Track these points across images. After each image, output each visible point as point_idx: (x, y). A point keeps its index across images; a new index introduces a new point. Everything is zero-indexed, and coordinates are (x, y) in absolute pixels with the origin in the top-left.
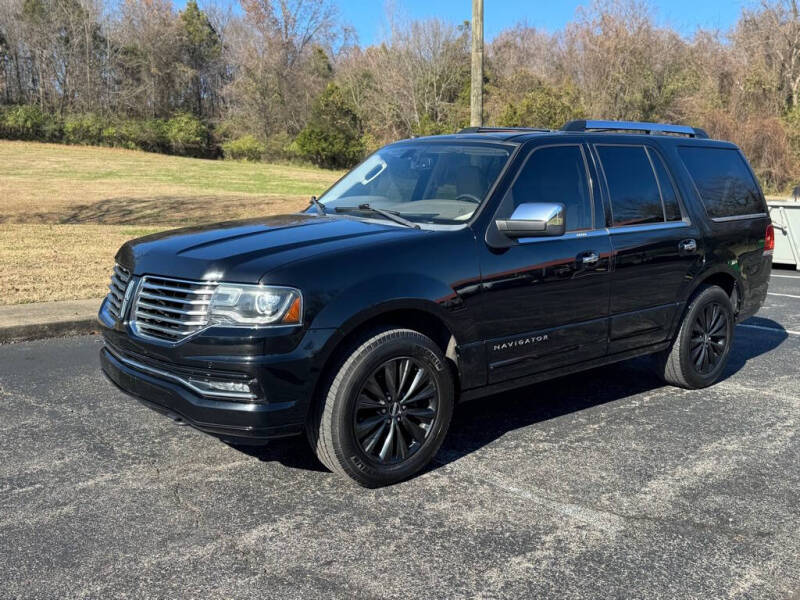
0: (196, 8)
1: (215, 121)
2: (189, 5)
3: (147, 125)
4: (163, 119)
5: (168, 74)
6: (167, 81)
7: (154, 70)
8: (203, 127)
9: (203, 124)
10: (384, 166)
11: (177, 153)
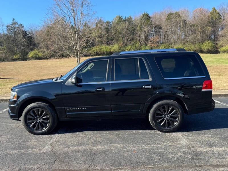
0: (215, 9)
1: (218, 42)
2: (213, 9)
3: (196, 45)
4: (201, 43)
5: (204, 30)
6: (204, 32)
7: (200, 30)
8: (214, 44)
9: (214, 43)
10: (94, 65)
11: (205, 53)
